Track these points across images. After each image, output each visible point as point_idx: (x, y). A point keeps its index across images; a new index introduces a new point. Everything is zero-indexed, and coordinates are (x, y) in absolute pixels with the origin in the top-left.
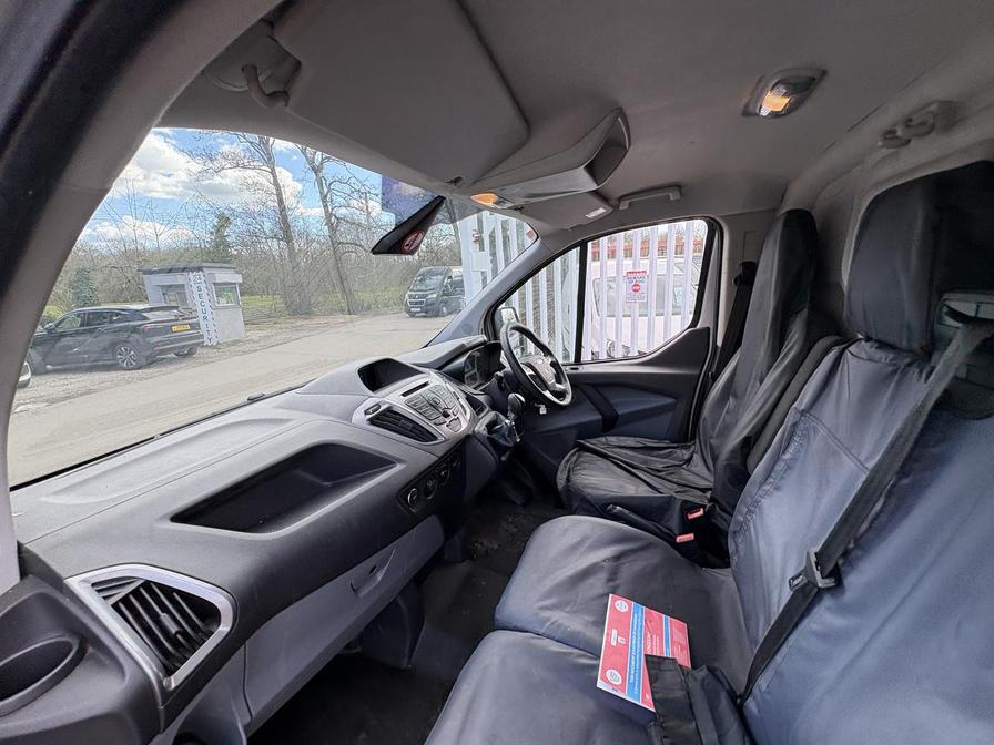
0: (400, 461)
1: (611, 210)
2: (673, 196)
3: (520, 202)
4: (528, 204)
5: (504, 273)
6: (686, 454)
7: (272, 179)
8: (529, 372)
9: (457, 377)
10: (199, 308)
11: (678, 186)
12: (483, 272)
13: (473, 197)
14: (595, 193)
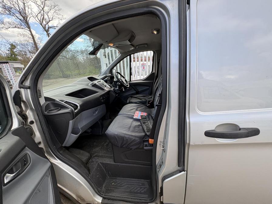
0: (99, 92)
1: (135, 48)
2: (146, 46)
3: (117, 46)
4: (119, 46)
5: (112, 63)
6: (151, 96)
7: (30, 33)
8: (121, 80)
9: (106, 81)
10: (8, 76)
11: (147, 44)
12: (106, 64)
13: (109, 44)
14: (131, 44)
